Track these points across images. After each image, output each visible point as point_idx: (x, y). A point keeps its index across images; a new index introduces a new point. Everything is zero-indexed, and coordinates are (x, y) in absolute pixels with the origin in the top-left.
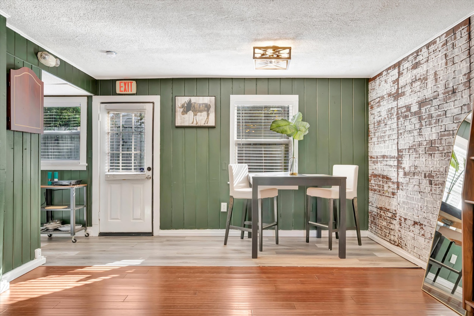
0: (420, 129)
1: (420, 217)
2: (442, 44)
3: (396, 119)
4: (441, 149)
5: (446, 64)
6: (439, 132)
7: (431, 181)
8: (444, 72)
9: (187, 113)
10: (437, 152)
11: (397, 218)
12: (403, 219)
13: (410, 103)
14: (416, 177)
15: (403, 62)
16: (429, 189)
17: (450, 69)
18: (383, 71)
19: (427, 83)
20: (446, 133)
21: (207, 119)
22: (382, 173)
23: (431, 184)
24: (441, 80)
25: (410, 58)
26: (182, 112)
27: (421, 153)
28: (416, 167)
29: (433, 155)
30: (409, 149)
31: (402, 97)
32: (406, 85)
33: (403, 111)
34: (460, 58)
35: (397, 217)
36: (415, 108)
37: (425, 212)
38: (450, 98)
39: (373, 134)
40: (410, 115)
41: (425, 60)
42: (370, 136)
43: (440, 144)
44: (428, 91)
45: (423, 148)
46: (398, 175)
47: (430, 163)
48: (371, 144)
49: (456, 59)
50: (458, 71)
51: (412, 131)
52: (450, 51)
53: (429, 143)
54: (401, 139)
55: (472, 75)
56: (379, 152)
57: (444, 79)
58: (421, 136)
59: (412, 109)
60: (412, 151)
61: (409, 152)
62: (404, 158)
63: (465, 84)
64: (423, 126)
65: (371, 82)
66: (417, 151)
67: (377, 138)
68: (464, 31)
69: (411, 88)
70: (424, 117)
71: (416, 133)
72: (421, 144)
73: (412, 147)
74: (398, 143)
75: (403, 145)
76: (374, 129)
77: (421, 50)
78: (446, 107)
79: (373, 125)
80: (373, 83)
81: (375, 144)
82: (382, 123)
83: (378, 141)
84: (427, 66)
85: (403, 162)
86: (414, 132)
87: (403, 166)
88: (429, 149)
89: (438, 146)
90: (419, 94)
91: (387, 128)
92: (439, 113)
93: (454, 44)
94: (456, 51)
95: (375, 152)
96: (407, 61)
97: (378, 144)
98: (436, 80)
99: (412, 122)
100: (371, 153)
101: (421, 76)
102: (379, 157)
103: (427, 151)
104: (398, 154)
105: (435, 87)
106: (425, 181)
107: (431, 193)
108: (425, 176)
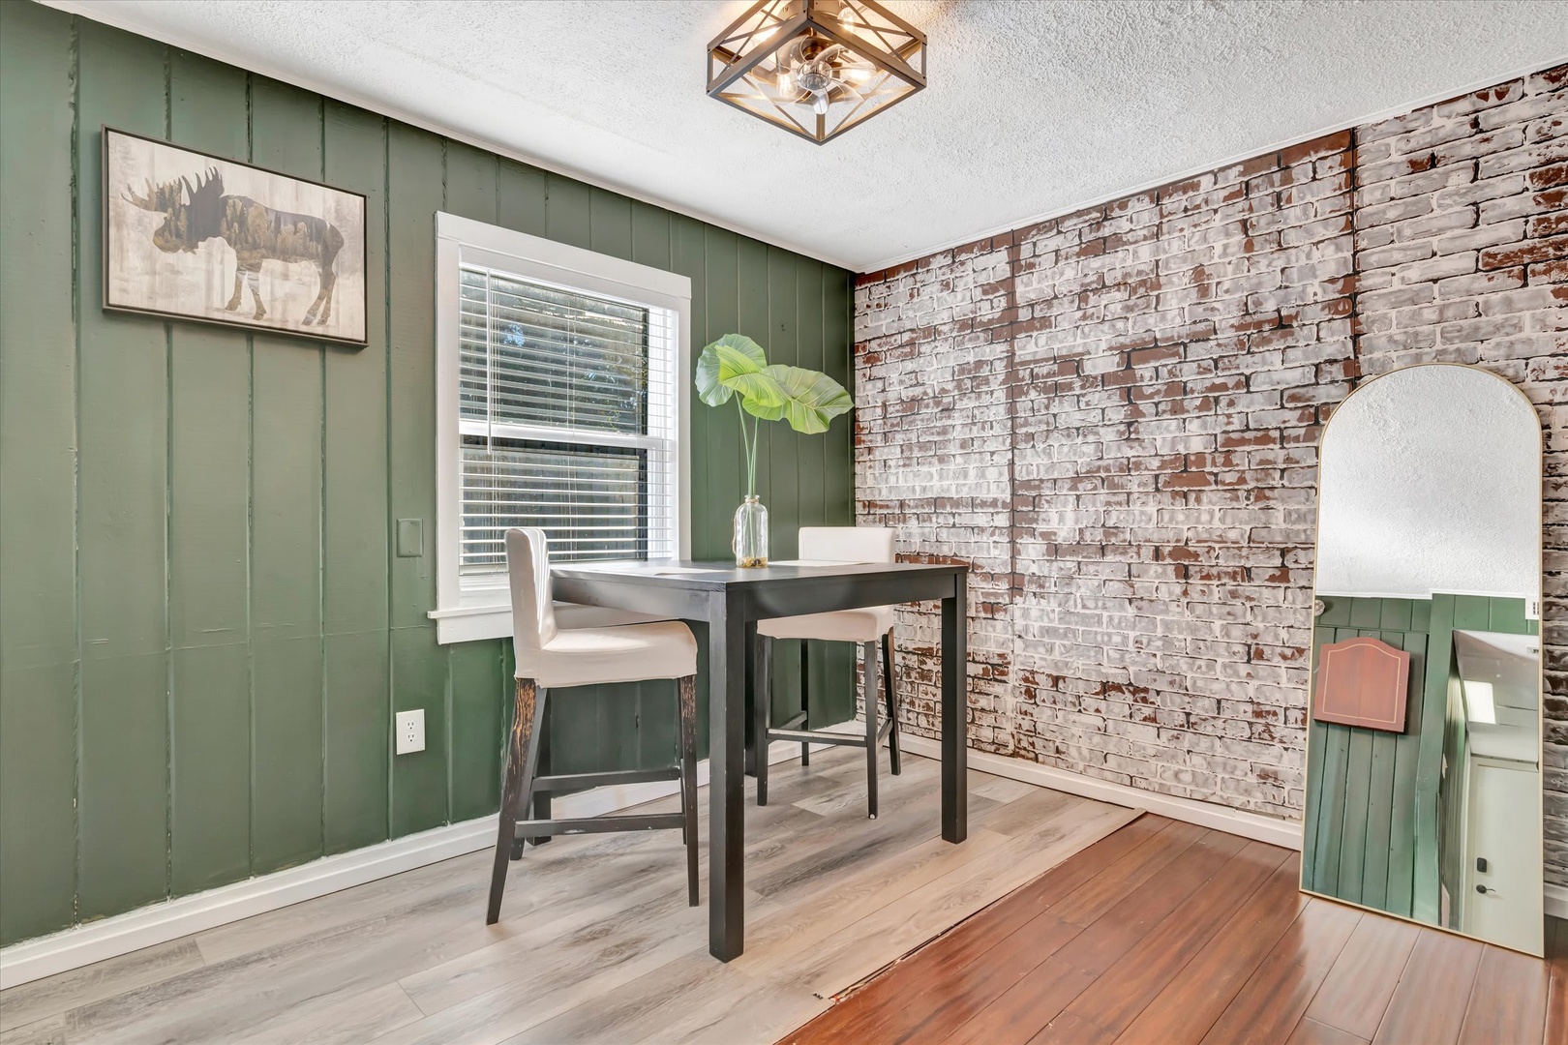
0: (1130, 425)
1: (1131, 669)
2: (1226, 193)
3: (1001, 395)
4: (1231, 477)
5: (1249, 246)
6: (1218, 431)
7: (1186, 568)
8: (1237, 268)
9: (192, 247)
10: (1214, 487)
11: (1014, 678)
12: (1044, 682)
13: (1080, 350)
14: (1108, 558)
15: (1034, 232)
16: (1178, 590)
17: (1264, 262)
18: (934, 255)
19: (1158, 297)
20: (1248, 435)
21: (320, 298)
22: (928, 550)
23: (1186, 576)
24: (1227, 291)
25: (1068, 223)
26: (159, 233)
27: (1135, 489)
28: (1110, 531)
29: (1192, 497)
30: (1077, 479)
31: (1035, 334)
32: (1056, 297)
33: (1045, 370)
34: (1310, 233)
35: (1011, 675)
36: (1102, 363)
37: (1159, 654)
38: (1266, 341)
39: (879, 438)
40: (1078, 384)
41: (1145, 232)
42: (864, 441)
43: (1224, 465)
44: (1163, 319)
45: (1147, 476)
46: (1014, 554)
47: (1181, 517)
48: (870, 467)
49: (1291, 238)
50: (1301, 269)
51: (1092, 429)
52: (1263, 220)
53: (1172, 462)
54: (1029, 452)
55: (1366, 281)
56: (914, 490)
57: (1238, 288)
58: (1136, 444)
59: (1090, 368)
60: (1090, 486)
61: (1077, 489)
62: (1046, 506)
63: (1331, 306)
64: (1144, 415)
65: (869, 285)
66: (1115, 486)
67: (899, 450)
68: (1328, 163)
69: (1079, 309)
70: (1149, 391)
71: (1108, 435)
72: (1138, 466)
73: (1091, 474)
74: (1012, 463)
75: (1042, 468)
76: (885, 423)
77: (1123, 203)
78: (1246, 364)
79: (879, 411)
80: (879, 290)
81: (890, 467)
82: (927, 406)
83: (908, 458)
84: (1157, 251)
85: (1042, 516)
86: (1102, 431)
87: (1041, 527)
88: (1174, 479)
89: (1215, 470)
90: (1120, 325)
91: (957, 419)
92: (1218, 381)
93: (1284, 196)
94: (1292, 214)
95: (890, 489)
96: (1055, 231)
97: (904, 465)
98: (1204, 291)
99: (1087, 404)
100: (868, 491)
101: (1126, 275)
102: (912, 503)
103: (1167, 484)
104: (1013, 494)
105: (1200, 309)
106: (1155, 568)
107: (1185, 601)
108: (1157, 555)
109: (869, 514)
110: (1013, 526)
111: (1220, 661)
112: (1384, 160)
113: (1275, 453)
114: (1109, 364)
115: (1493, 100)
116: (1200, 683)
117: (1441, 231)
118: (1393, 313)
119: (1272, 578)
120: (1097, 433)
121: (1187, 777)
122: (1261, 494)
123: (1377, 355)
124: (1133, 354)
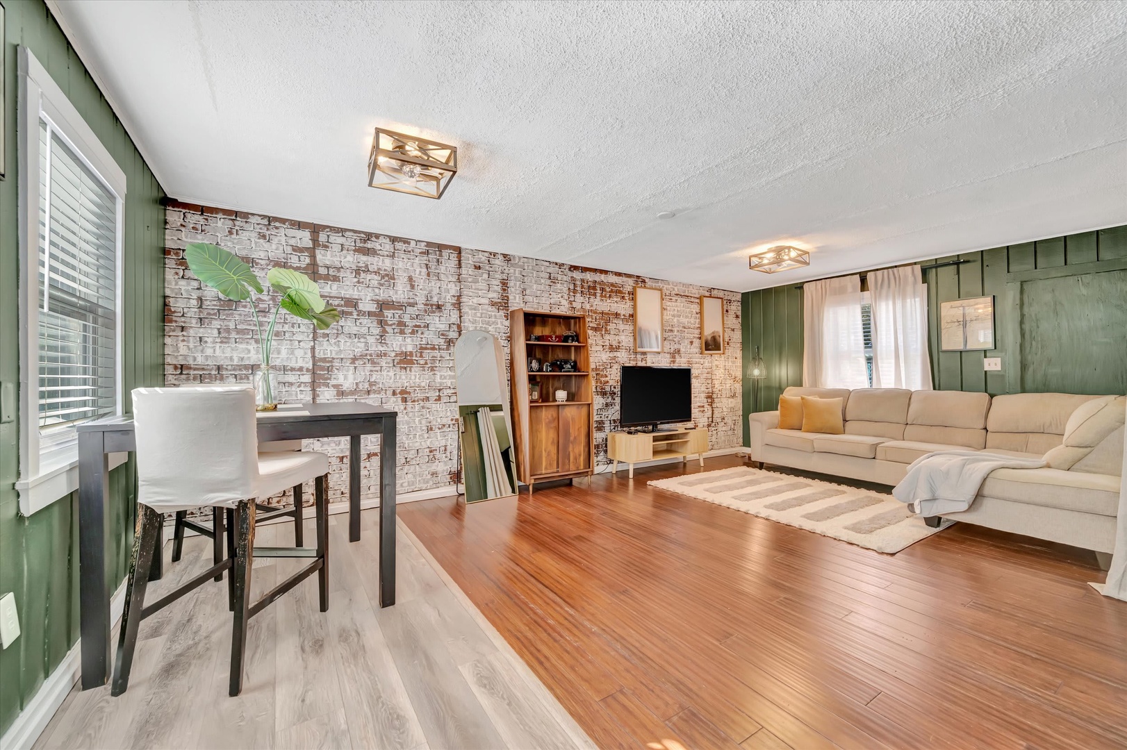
0: (381, 336)
2: (421, 251)
4: (422, 362)
5: (428, 275)
6: (418, 343)
7: (406, 398)
8: (424, 282)
10: (416, 365)
12: (334, 461)
13: (357, 297)
14: (371, 396)
15: (328, 230)
16: (402, 407)
17: (433, 283)
18: (252, 214)
19: (394, 283)
20: (428, 346)
23: (406, 402)
24: (421, 289)
25: (348, 234)
27: (384, 365)
28: (372, 383)
29: (408, 369)
30: (354, 360)
31: (329, 282)
32: (342, 268)
33: (336, 303)
34: (447, 277)
36: (367, 306)
38: (434, 312)
39: (194, 321)
40: (355, 313)
41: (387, 253)
42: (176, 321)
43: (420, 357)
44: (396, 293)
45: (389, 360)
46: (316, 396)
47: (404, 377)
48: (183, 341)
49: (442, 277)
50: (445, 289)
51: (364, 336)
52: (433, 265)
53: (400, 354)
54: (325, 343)
55: (463, 300)
56: (231, 359)
57: (425, 290)
58: (384, 345)
59: (361, 307)
60: (362, 363)
61: (355, 364)
62: (336, 371)
63: (453, 304)
64: (388, 333)
65: (184, 211)
66: (375, 363)
67: (216, 332)
68: (453, 255)
69: (355, 277)
70: (391, 323)
71: (371, 340)
72: (385, 355)
73: (362, 356)
74: (313, 349)
75: (333, 352)
76: (200, 312)
77: (377, 236)
78: (428, 319)
79: (194, 302)
80: (194, 218)
81: (206, 342)
82: (245, 307)
83: (226, 338)
84: (393, 263)
85: (333, 376)
86: (368, 337)
87: (333, 382)
88: (400, 362)
89: (417, 359)
90: (377, 290)
92: (418, 324)
93: (440, 261)
94: (442, 268)
95: (207, 358)
96: (341, 234)
97: (221, 342)
98: (412, 287)
99: (360, 323)
100: (180, 358)
101: (379, 269)
102: (229, 367)
103: (398, 363)
104: (314, 365)
105: (411, 293)
106: (393, 399)
107: (405, 412)
108: (394, 393)
109: (181, 373)
110: (314, 382)
111: (418, 434)
112: (468, 260)
113: (436, 353)
114: (373, 307)
115: (492, 256)
116: (411, 445)
117: (481, 290)
118: (470, 312)
119: (436, 400)
120: (365, 338)
121: (406, 484)
122: (432, 369)
123: (466, 324)
124: (383, 305)
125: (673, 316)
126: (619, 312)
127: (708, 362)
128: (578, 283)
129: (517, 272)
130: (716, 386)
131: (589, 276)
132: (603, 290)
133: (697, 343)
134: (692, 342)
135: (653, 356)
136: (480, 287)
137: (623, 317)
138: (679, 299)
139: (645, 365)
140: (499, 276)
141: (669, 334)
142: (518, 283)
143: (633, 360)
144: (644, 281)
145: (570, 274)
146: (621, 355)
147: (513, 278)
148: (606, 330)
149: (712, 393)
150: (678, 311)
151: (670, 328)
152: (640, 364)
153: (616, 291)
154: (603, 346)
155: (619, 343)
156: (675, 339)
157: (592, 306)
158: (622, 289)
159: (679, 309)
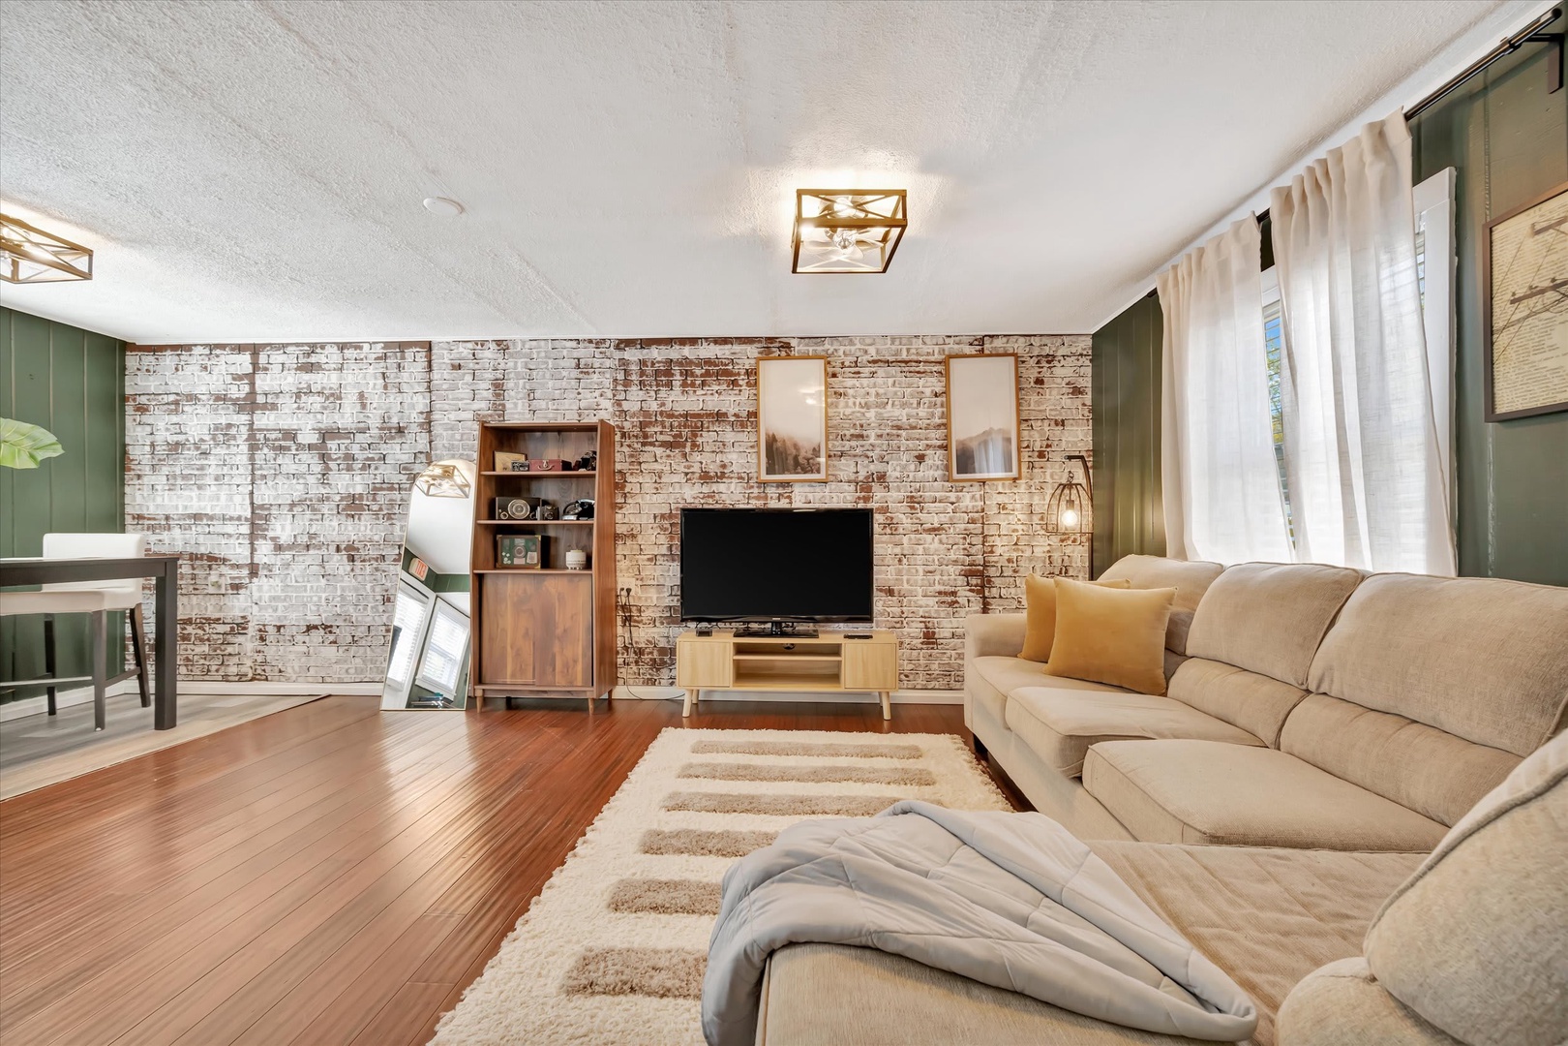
0: (324, 475)
1: (323, 616)
2: (375, 356)
3: (244, 448)
4: (375, 508)
5: (385, 387)
6: (369, 483)
7: (353, 556)
8: (380, 397)
10: (367, 512)
11: (252, 630)
12: (271, 630)
13: (295, 427)
14: (311, 552)
15: (268, 348)
16: (349, 568)
17: (392, 397)
18: (196, 345)
19: (340, 404)
20: (384, 486)
22: (189, 549)
23: (353, 561)
24: (375, 408)
25: (291, 349)
27: (326, 512)
28: (312, 536)
29: (356, 517)
30: (293, 505)
31: (267, 412)
32: (281, 392)
33: (273, 437)
34: (413, 388)
35: (250, 629)
36: (308, 437)
37: (338, 605)
38: (393, 438)
39: (147, 468)
40: (294, 447)
41: (334, 366)
42: (134, 470)
43: (373, 501)
44: (343, 417)
45: (333, 505)
46: (253, 550)
47: (350, 528)
48: (139, 489)
49: (405, 387)
50: (409, 404)
51: (302, 475)
52: (392, 372)
53: (346, 497)
54: (263, 486)
55: (435, 416)
56: (177, 508)
57: (380, 408)
58: (327, 486)
59: (301, 439)
60: (301, 510)
61: (293, 511)
62: (273, 520)
63: (421, 425)
64: (331, 470)
65: (140, 354)
66: (315, 510)
67: (165, 478)
68: (420, 354)
69: (296, 402)
70: (335, 457)
71: (312, 480)
72: (328, 499)
73: (301, 502)
74: (252, 493)
75: (271, 498)
76: (153, 458)
77: (323, 347)
78: (384, 449)
79: (148, 448)
80: (148, 359)
81: (157, 490)
82: (189, 449)
83: (173, 485)
84: (340, 378)
85: (271, 526)
86: (308, 477)
87: (270, 534)
88: (348, 507)
89: (368, 503)
90: (319, 416)
91: (212, 461)
92: (370, 456)
93: (402, 365)
94: (405, 376)
95: (157, 506)
96: (282, 351)
97: (169, 490)
98: (364, 406)
99: (300, 460)
100: (137, 507)
101: (323, 388)
102: (175, 517)
103: (344, 510)
104: (253, 513)
105: (362, 415)
106: (337, 557)
107: (352, 574)
108: (338, 549)
109: (138, 524)
110: (252, 533)
111: (370, 605)
112: (441, 358)
113: (396, 495)
114: (313, 438)
115: (479, 347)
116: (360, 619)
117: (462, 399)
118: (445, 433)
119: (395, 560)
120: (305, 478)
121: (352, 671)
122: (389, 516)
123: (438, 452)
124: (326, 434)
125: (867, 406)
126: (724, 410)
127: (973, 497)
128: (634, 368)
129: (519, 365)
130: (998, 551)
131: (656, 354)
132: (686, 374)
133: (935, 458)
134: (921, 458)
135: (807, 489)
136: (462, 396)
137: (732, 419)
138: (881, 371)
139: (788, 506)
140: (489, 375)
141: (853, 443)
142: (521, 382)
143: (758, 498)
144: (787, 346)
145: (618, 355)
146: (729, 488)
147: (512, 375)
148: (694, 445)
149: (985, 566)
150: (877, 394)
151: (858, 432)
152: (773, 504)
153: (721, 373)
154: (687, 474)
155: (724, 466)
156: (870, 454)
157: (663, 405)
158: (730, 367)
159: (881, 391)
